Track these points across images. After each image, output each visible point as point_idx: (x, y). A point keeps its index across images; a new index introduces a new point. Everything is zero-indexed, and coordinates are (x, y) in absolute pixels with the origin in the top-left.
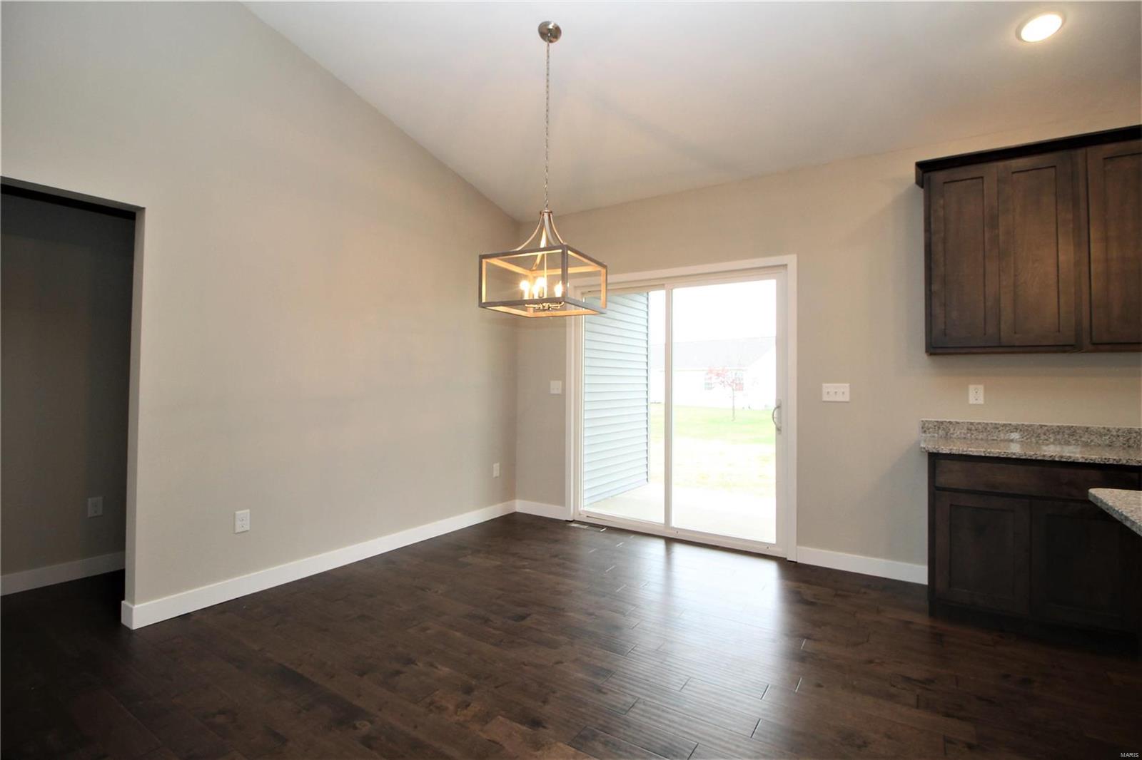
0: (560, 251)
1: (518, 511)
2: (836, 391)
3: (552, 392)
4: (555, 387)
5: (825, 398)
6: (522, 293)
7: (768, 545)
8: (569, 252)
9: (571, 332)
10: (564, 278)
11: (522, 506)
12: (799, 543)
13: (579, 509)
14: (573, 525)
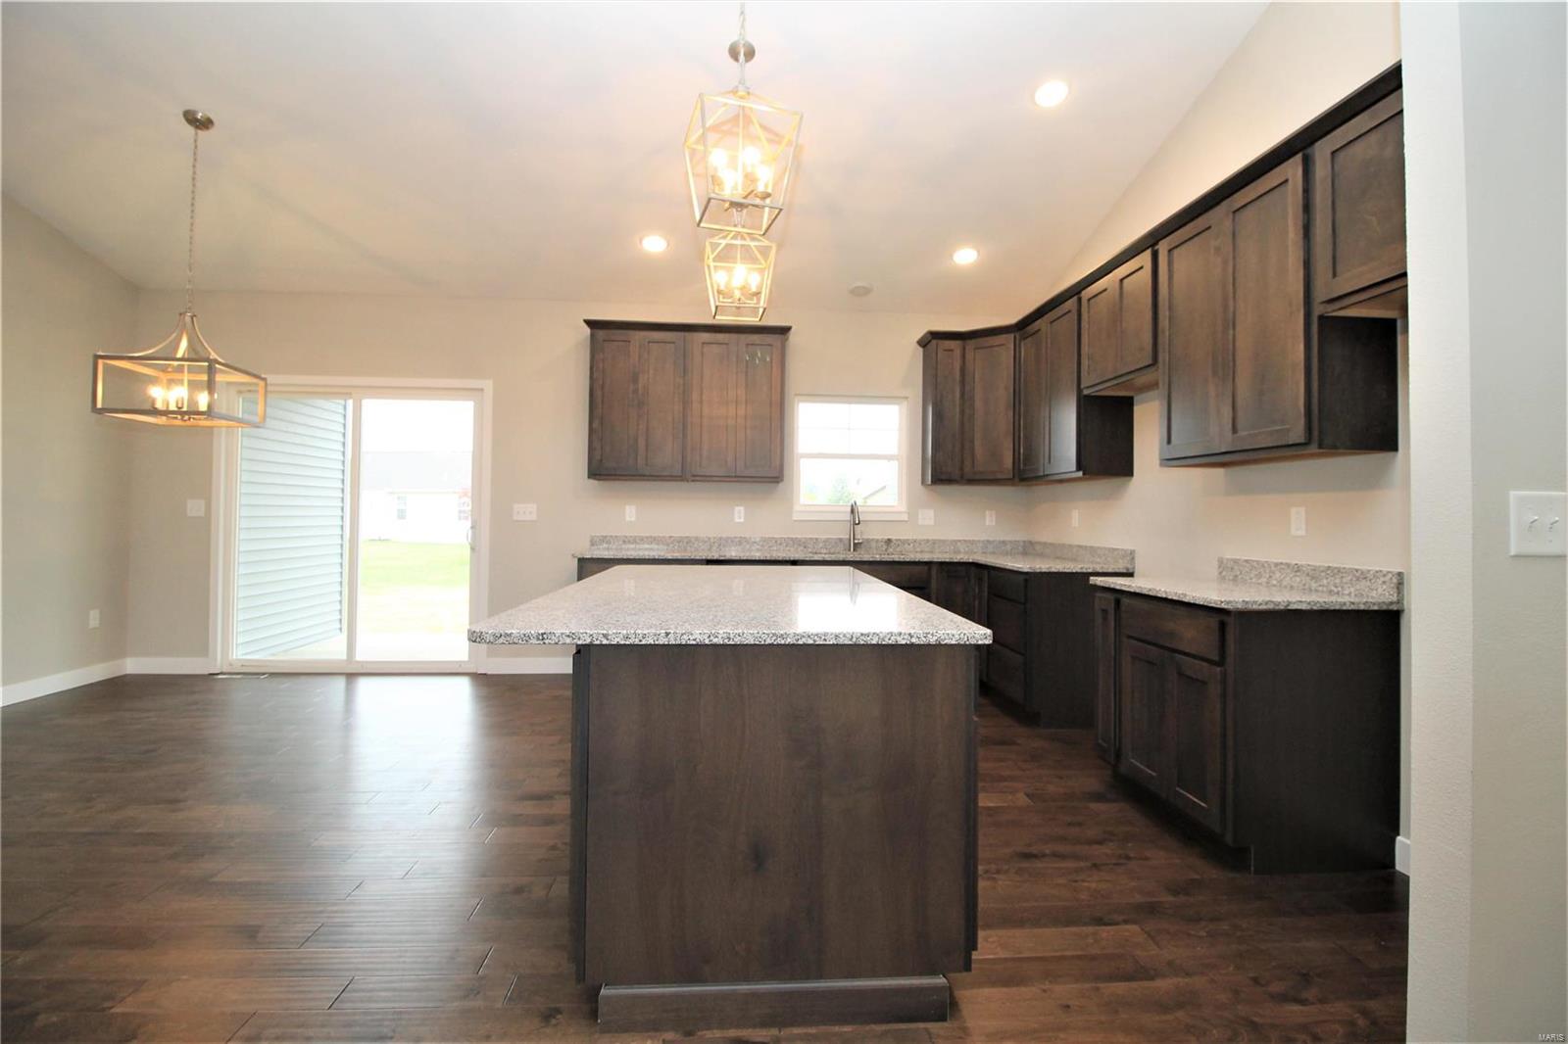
0: (206, 364)
1: (128, 672)
2: (526, 511)
3: (189, 514)
4: (195, 508)
5: (515, 518)
6: (153, 401)
7: (460, 663)
8: (217, 366)
9: (221, 444)
10: (210, 386)
11: (133, 666)
12: (488, 656)
13: (230, 657)
14: (220, 677)
